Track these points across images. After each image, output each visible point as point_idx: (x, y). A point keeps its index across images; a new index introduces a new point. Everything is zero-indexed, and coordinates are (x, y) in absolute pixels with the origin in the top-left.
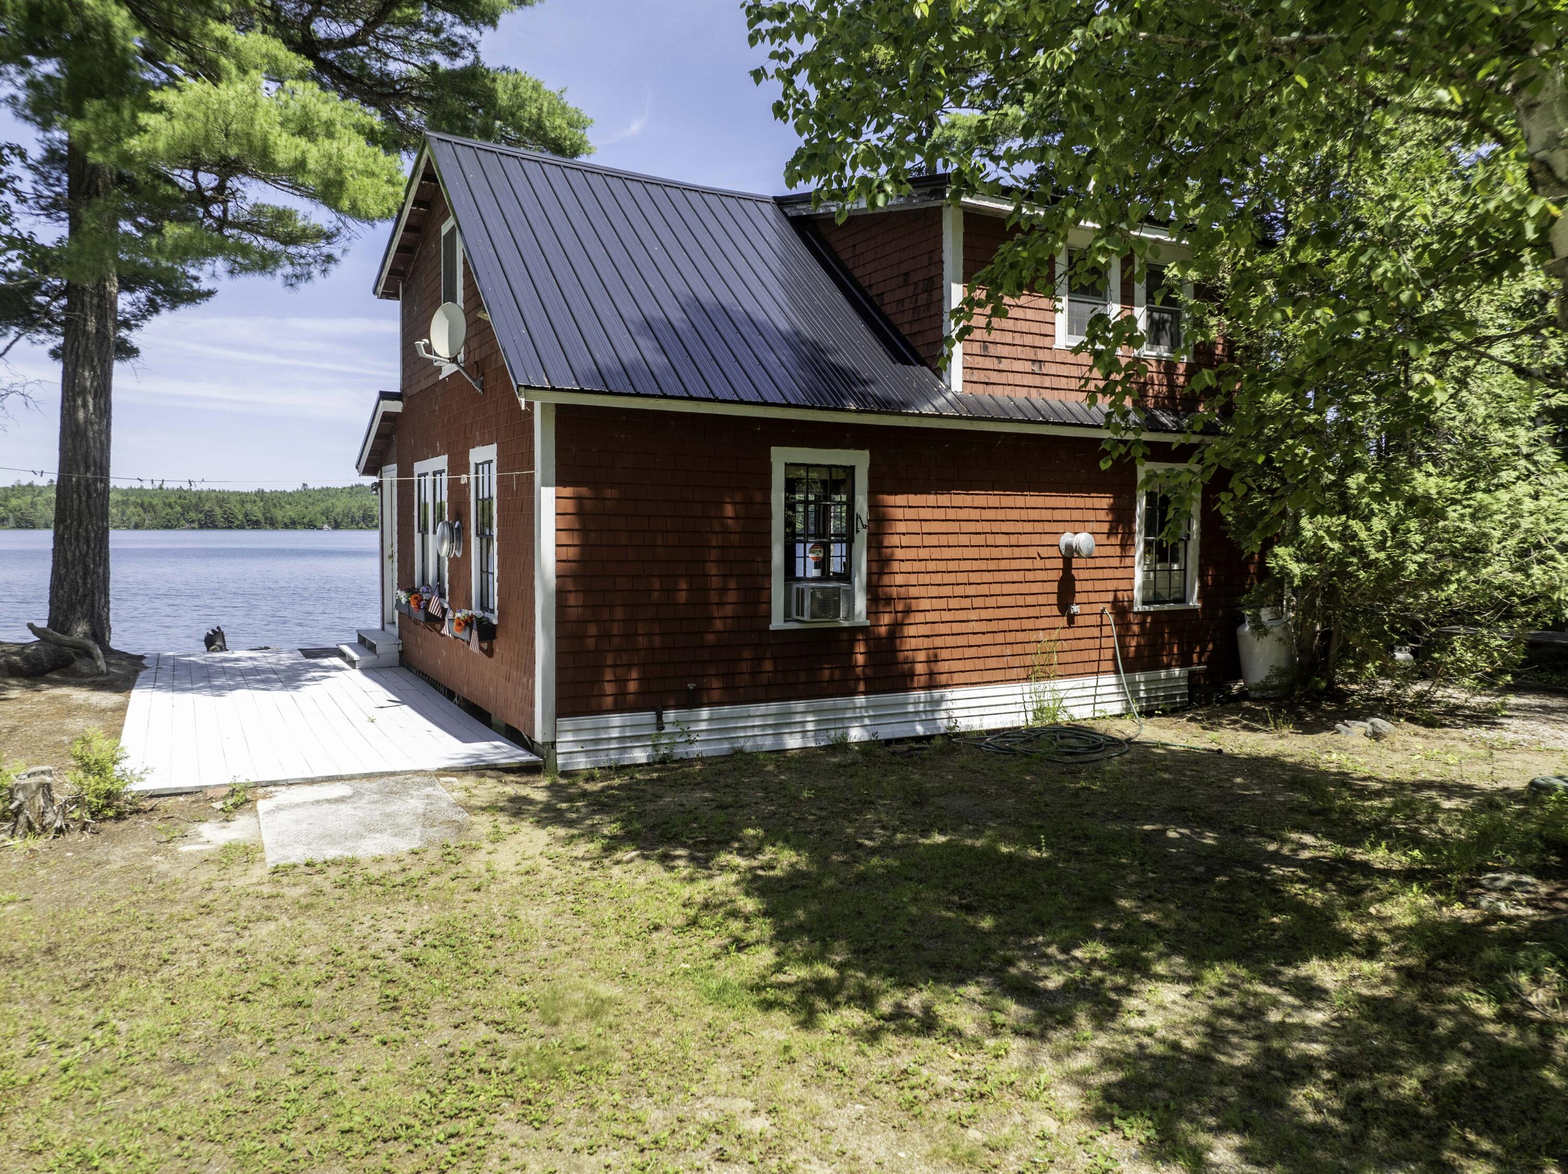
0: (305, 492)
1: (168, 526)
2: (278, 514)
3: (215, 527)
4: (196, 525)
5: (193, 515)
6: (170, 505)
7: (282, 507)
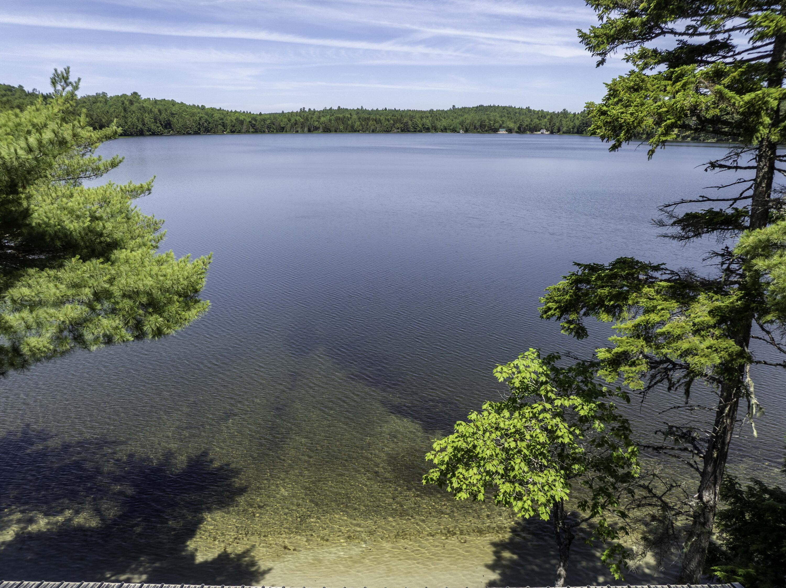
0: (454, 110)
1: (388, 131)
2: (439, 125)
3: (409, 131)
4: (399, 130)
5: (398, 125)
6: (388, 120)
7: (440, 120)
